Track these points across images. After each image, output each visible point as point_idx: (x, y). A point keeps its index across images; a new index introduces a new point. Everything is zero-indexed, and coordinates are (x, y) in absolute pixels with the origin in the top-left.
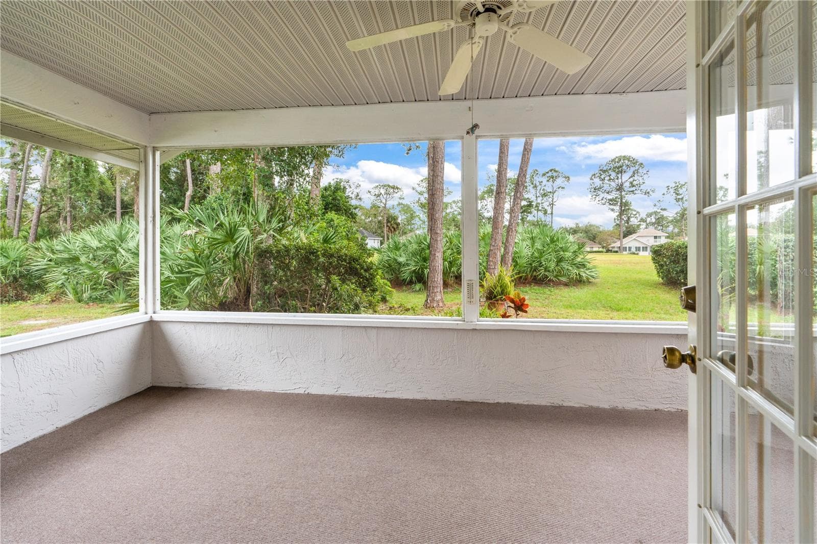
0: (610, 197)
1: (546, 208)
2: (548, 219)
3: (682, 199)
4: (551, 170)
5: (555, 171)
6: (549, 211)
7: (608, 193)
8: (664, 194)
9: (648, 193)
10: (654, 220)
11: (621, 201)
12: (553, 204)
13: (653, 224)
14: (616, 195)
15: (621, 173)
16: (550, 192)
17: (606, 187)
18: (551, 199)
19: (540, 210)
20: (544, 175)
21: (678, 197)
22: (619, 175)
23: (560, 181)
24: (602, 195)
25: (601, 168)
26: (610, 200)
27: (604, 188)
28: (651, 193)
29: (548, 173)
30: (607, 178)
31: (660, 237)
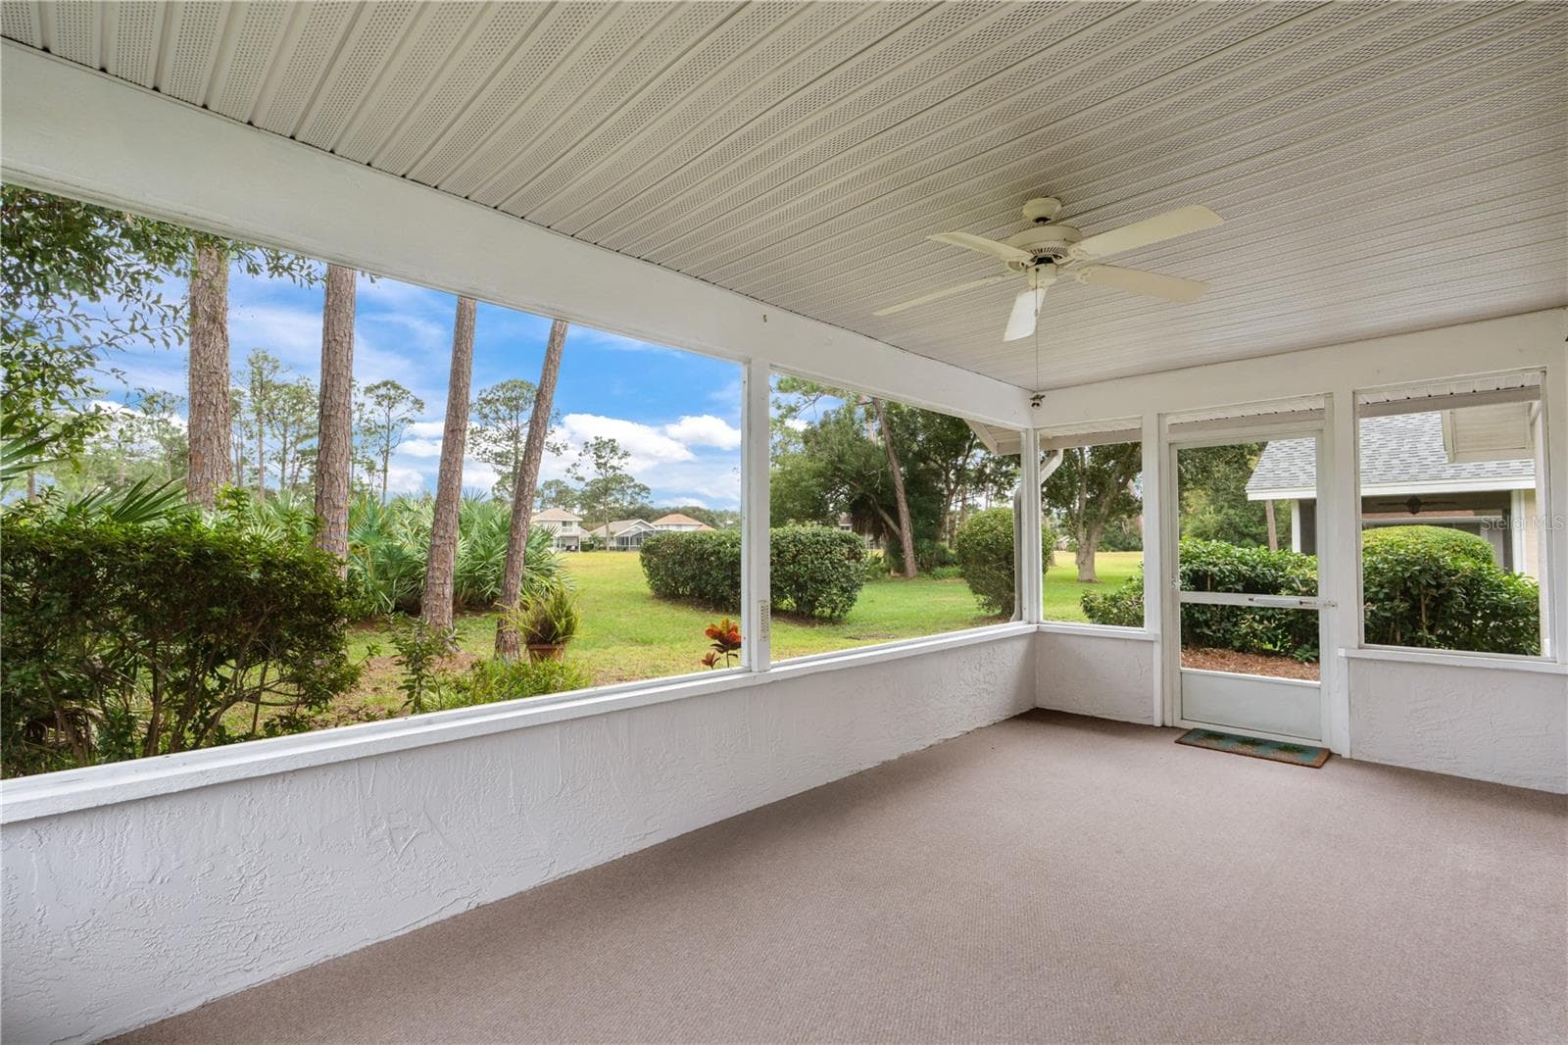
0: (497, 450)
1: (373, 457)
2: (377, 481)
3: (605, 464)
4: (385, 384)
5: (396, 387)
6: (379, 465)
7: (495, 442)
8: (580, 455)
9: (558, 449)
10: (554, 495)
11: (517, 457)
12: (387, 452)
13: (554, 500)
14: (508, 448)
15: (517, 409)
16: (383, 427)
17: (492, 431)
18: (383, 442)
19: (359, 462)
20: (369, 390)
21: (600, 461)
22: (514, 413)
23: (401, 410)
24: (484, 445)
25: (484, 395)
26: (500, 455)
27: (489, 433)
28: (561, 450)
29: (378, 387)
30: (493, 415)
31: (571, 523)
